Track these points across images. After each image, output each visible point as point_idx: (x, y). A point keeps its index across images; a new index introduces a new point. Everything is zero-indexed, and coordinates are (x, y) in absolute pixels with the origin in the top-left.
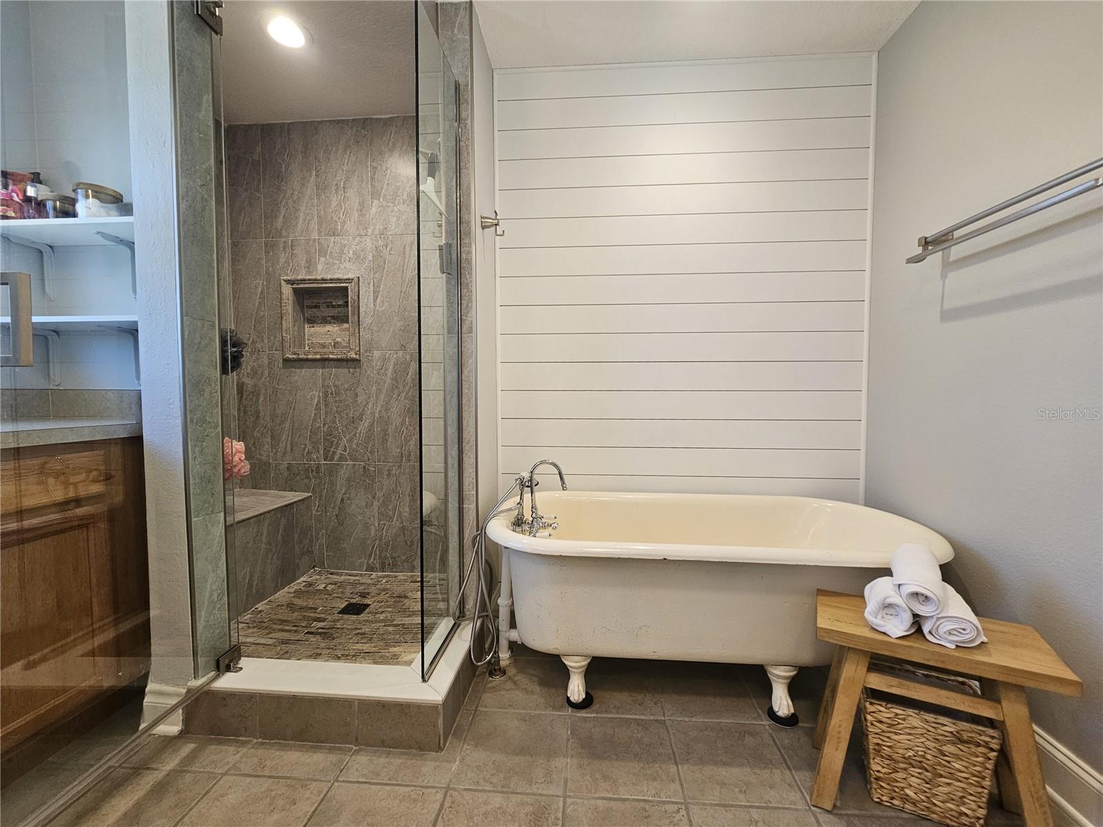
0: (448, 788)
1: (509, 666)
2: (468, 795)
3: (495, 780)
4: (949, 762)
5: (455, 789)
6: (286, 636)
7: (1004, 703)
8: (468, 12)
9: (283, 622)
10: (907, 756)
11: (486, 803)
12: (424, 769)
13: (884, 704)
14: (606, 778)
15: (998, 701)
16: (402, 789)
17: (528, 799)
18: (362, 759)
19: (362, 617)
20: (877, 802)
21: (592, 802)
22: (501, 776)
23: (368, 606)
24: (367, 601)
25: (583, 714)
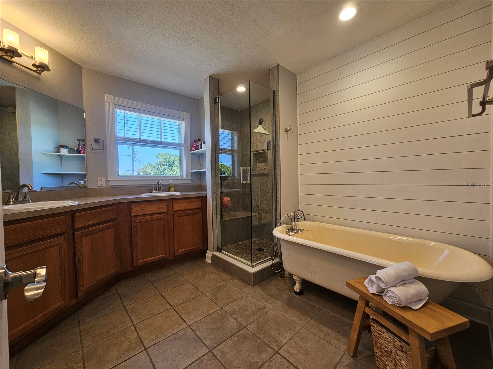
0: (248, 294)
1: (287, 277)
2: (250, 297)
3: (259, 298)
4: (400, 360)
5: (248, 295)
6: (240, 251)
7: (410, 336)
8: (277, 68)
9: (242, 248)
10: (385, 350)
11: (252, 300)
12: (246, 288)
13: (375, 323)
14: (286, 311)
15: (408, 334)
16: (239, 290)
17: (262, 305)
18: (237, 281)
19: (261, 252)
20: (378, 367)
21: (277, 313)
22: (261, 297)
23: (264, 250)
24: (265, 249)
25: (297, 296)
